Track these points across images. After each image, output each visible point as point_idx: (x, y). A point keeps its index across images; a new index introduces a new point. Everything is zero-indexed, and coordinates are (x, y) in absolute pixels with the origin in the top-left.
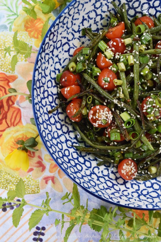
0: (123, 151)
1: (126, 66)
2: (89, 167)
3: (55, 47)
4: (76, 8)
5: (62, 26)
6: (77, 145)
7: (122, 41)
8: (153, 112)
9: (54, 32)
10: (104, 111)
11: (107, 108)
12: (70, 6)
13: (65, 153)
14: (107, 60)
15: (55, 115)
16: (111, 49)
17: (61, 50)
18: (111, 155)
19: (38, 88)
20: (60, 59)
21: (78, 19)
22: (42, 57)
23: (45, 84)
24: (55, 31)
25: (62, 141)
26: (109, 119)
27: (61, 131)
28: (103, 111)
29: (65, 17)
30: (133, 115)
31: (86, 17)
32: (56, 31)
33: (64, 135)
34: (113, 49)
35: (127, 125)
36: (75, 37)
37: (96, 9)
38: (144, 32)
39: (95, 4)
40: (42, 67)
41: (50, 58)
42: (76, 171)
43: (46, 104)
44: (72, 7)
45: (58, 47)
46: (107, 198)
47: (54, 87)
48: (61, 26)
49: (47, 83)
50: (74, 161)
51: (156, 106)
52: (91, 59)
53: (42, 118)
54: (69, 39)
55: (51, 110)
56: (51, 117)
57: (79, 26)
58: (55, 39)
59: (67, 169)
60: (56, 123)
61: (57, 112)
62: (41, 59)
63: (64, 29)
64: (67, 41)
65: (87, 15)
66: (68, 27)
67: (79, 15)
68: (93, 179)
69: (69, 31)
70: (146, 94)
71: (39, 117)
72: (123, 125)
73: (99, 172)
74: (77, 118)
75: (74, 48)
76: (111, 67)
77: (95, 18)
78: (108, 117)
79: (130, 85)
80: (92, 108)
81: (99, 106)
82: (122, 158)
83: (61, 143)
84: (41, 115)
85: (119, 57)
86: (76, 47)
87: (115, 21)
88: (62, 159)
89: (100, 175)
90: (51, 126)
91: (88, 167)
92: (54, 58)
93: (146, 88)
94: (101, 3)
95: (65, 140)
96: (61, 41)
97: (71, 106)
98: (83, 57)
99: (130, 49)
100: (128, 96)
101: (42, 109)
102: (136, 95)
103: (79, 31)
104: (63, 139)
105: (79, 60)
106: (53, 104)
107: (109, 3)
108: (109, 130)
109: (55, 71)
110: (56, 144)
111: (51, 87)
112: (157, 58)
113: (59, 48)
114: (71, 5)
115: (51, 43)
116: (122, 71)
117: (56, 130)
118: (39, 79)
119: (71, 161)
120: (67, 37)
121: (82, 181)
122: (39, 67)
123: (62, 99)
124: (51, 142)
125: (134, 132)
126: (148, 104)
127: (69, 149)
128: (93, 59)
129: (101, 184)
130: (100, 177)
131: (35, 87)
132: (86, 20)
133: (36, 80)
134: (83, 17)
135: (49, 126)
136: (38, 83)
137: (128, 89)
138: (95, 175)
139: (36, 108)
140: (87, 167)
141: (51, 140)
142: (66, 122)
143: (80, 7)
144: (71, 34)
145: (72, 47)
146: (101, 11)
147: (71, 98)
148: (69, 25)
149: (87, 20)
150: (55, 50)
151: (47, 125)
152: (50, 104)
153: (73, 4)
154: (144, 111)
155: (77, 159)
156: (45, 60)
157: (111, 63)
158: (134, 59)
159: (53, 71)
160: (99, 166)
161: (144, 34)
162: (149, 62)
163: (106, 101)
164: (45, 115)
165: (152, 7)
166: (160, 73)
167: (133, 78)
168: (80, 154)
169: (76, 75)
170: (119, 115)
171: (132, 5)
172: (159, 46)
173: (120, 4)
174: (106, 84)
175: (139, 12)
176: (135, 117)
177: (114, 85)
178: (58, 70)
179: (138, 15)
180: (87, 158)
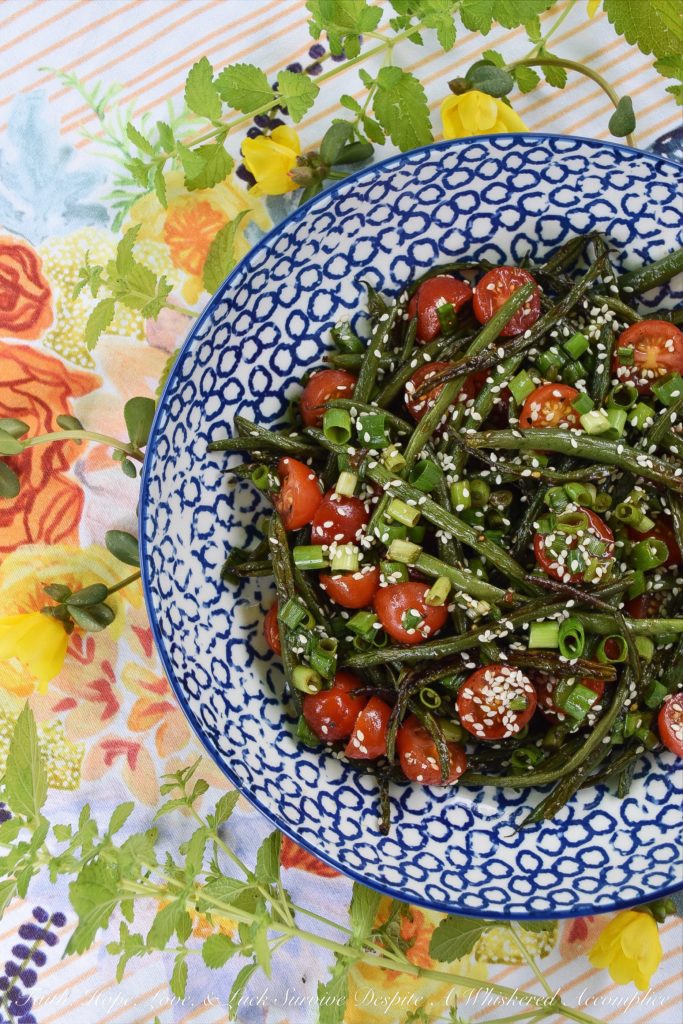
0: (633, 701)
1: (409, 534)
2: (610, 826)
3: (221, 689)
4: (162, 566)
6: (526, 813)
7: (335, 501)
8: (586, 555)
9: (186, 671)
10: (490, 683)
11: (488, 672)
12: (150, 583)
13: (526, 868)
14: (357, 576)
15: (400, 816)
16: (335, 543)
17: (240, 675)
18: (621, 742)
19: (301, 820)
20: (257, 694)
21: (190, 572)
22: (229, 751)
23: (299, 789)
24: (185, 666)
25: (488, 851)
26: (519, 687)
27: (456, 833)
28: (486, 687)
29: (168, 615)
30: (557, 615)
31: (198, 545)
32: (187, 661)
33: (471, 832)
34: (339, 537)
35: (570, 651)
36: (228, 610)
37: (198, 505)
38: (353, 419)
39: (184, 500)
40: (253, 769)
41: (242, 726)
42: (598, 876)
43: (357, 825)
44: (156, 576)
45: (225, 681)
47: (322, 763)
48: (182, 638)
49: (300, 778)
50: (566, 858)
51: (575, 537)
52: (321, 611)
53: (388, 866)
54: (223, 633)
55: (381, 821)
56: (400, 834)
57: (209, 580)
58: (202, 679)
59: (577, 898)
60: (425, 832)
61: (397, 806)
62: (234, 757)
63: (192, 633)
64: (226, 641)
65: (196, 538)
66: (192, 614)
67: (182, 562)
68: (652, 841)
69: (203, 620)
70: (522, 533)
71: (382, 873)
72: (563, 659)
73: (645, 809)
74: (454, 768)
75: (254, 633)
76: (382, 578)
77: (217, 520)
78: (515, 685)
79: (468, 559)
80: (457, 709)
81: (466, 690)
82: (649, 716)
83: (491, 858)
84: (381, 863)
85: (371, 538)
86: (256, 623)
87: (265, 476)
88: (539, 893)
89: (654, 810)
90: (422, 854)
91: (607, 828)
92: (246, 711)
93: (507, 522)
94: (194, 480)
95: (491, 839)
96: (214, 660)
97: (410, 761)
98: (303, 634)
99: (370, 491)
100: (495, 589)
101: (363, 845)
102: (507, 564)
103: (221, 589)
104: (481, 844)
105: (301, 650)
106: (369, 801)
107: (204, 457)
108: (549, 701)
109: (281, 730)
110: (484, 877)
111: (318, 776)
112: (446, 436)
113: (228, 678)
114: (150, 578)
115: (206, 696)
116: (415, 559)
117: (444, 846)
118: (279, 799)
119: (561, 869)
120: (214, 635)
121: (636, 880)
123: (370, 767)
124: (470, 889)
125: (603, 644)
126: (556, 555)
127: (523, 846)
128: (326, 607)
130: (659, 817)
131: (294, 829)
132: (207, 549)
133: (280, 814)
134: (194, 553)
135: (422, 862)
136: (288, 810)
137: (474, 573)
138: (644, 828)
139: (352, 865)
140: (607, 832)
141: (466, 883)
142: (441, 800)
143: (167, 550)
144: (215, 616)
145: (249, 637)
146: (210, 491)
147: (391, 744)
148: (191, 608)
149: (208, 545)
150: (230, 694)
151: (415, 863)
152: (361, 811)
153: (150, 570)
154: (567, 578)
155: (565, 843)
156: (239, 745)
157: (373, 572)
158: (405, 503)
159: (279, 740)
160: (626, 792)
161: (359, 427)
162: (442, 464)
163: (466, 657)
164: (385, 849)
165: (297, 344)
166: (493, 458)
167: (454, 539)
168: (556, 822)
169: (335, 684)
170: (528, 649)
171: (254, 394)
172: (418, 408)
173: (227, 426)
174: (422, 628)
175: (286, 385)
176: (566, 614)
177: (439, 607)
178: (284, 718)
179: (288, 393)
180: (580, 814)
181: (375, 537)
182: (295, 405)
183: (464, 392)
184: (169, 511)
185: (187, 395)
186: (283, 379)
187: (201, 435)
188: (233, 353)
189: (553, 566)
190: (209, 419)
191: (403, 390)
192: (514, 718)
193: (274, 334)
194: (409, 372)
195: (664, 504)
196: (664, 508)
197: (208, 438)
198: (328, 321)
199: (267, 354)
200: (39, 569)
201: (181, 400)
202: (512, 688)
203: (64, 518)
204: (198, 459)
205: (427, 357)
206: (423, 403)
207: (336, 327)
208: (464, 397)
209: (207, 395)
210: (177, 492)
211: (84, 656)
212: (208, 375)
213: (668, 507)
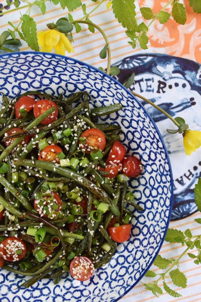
0: (63, 256)
6: (23, 282)
8: (50, 209)
10: (10, 244)
11: (10, 240)
18: (57, 268)
25: (4, 293)
28: (8, 245)
30: (37, 226)
33: (2, 285)
35: (39, 239)
51: (47, 202)
72: (36, 241)
73: (61, 290)
78: (18, 246)
81: (1, 244)
83: (5, 296)
89: (64, 292)
91: (47, 294)
93: (30, 189)
95: (8, 289)
102: (25, 204)
126: (39, 207)
127: (17, 294)
130: (65, 295)
138: (58, 297)
154: (42, 215)
155: (32, 296)
160: (58, 282)
162: (12, 164)
163: (6, 232)
166: (28, 167)
167: (9, 192)
168: (32, 287)
170: (26, 235)
172: (7, 143)
176: (41, 226)
180: (41, 286)
183: (24, 141)
189: (38, 210)
191: (4, 136)
192: (17, 256)
194: (7, 130)
195: (87, 194)
196: (87, 195)
202: (17, 247)
205: (15, 125)
206: (9, 141)
213: (88, 195)
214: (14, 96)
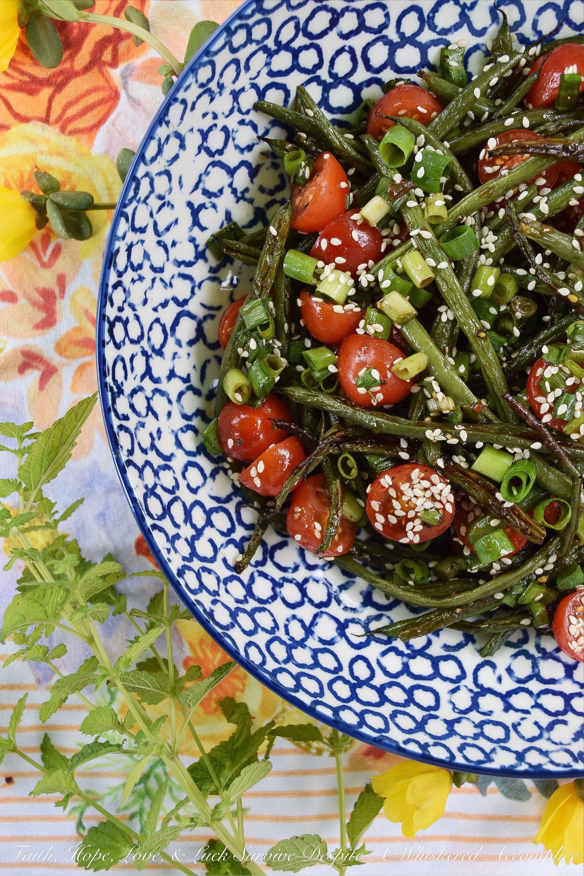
0: (545, 573)
1: (412, 294)
2: (458, 677)
3: (150, 352)
4: (147, 198)
5: (136, 277)
6: (384, 622)
7: (355, 221)
8: (579, 406)
9: (119, 314)
10: (414, 482)
11: (417, 470)
12: (125, 206)
13: (356, 674)
14: (338, 309)
15: (262, 563)
16: (334, 264)
17: (176, 348)
18: (512, 605)
19: (161, 518)
20: (185, 376)
21: (176, 221)
22: (123, 415)
23: (177, 486)
24: (121, 309)
25: (328, 638)
26: (440, 501)
27: (307, 605)
28: (408, 484)
29: (129, 249)
30: (517, 450)
31: (198, 199)
32: (126, 306)
33: (322, 612)
34: (340, 260)
35: (511, 492)
36: (198, 280)
37: (217, 158)
38: (416, 148)
39: (205, 145)
40: (139, 444)
41: (152, 398)
42: (419, 719)
43: (216, 550)
44: (134, 204)
45: (157, 347)
46: (565, 766)
47: (213, 475)
48: (133, 281)
49: (184, 477)
50: (399, 685)
51: (578, 382)
52: (286, 326)
53: (223, 604)
54: (181, 300)
55: (240, 558)
56: (252, 579)
57: (192, 240)
58: (134, 331)
59: (387, 729)
60: (278, 590)
61: (265, 552)
62: (125, 423)
63: (147, 282)
64: (180, 309)
65: (199, 191)
66: (158, 264)
67: (173, 206)
68: (489, 713)
69: (166, 276)
70: (526, 352)
71: (213, 607)
72: (499, 496)
73: (500, 679)
74: (336, 545)
75: (212, 317)
76: (362, 323)
77: (230, 185)
78: (438, 497)
79: (458, 350)
80: (368, 490)
81: (387, 477)
82: (552, 596)
83: (328, 647)
84: (217, 598)
85: (371, 278)
86: (219, 308)
87: (299, 162)
88: (354, 704)
89: (508, 685)
90: (264, 609)
91: (454, 677)
92: (164, 386)
93: (517, 333)
94: (225, 129)
95: (337, 629)
96: (157, 320)
97: (297, 516)
98: (256, 340)
99: (396, 231)
100: (468, 392)
101: (210, 571)
102: (494, 374)
103: (200, 255)
104: (326, 629)
105: (245, 354)
106: (240, 533)
107: (248, 112)
108: (463, 530)
109: (189, 423)
110: (310, 661)
111: (204, 484)
112: (502, 213)
113: (163, 346)
114: (127, 202)
115: (127, 350)
116: (405, 322)
117: (290, 612)
118: (150, 486)
119: (389, 692)
120: (169, 297)
121: (454, 743)
122: (131, 452)
123: (258, 502)
124: (290, 667)
125: (547, 503)
126: (549, 390)
127: (363, 652)
128: (293, 325)
129: (523, 719)
130: (510, 693)
131: (149, 522)
132: (206, 208)
133: (142, 500)
134: (190, 204)
135: (258, 616)
136: (152, 501)
137: (456, 367)
138: (489, 696)
139: (187, 585)
140: (452, 681)
141: (290, 658)
142: (310, 568)
143: (161, 184)
144: (181, 279)
145: (205, 318)
146: (237, 152)
147: (286, 489)
148: (158, 257)
149: (208, 205)
150: (155, 362)
151: (251, 614)
152: (227, 538)
153: (131, 194)
154: (547, 419)
155: (406, 669)
156: (138, 414)
157: (356, 313)
158: (425, 259)
159: (182, 430)
160: (490, 654)
161: (419, 158)
162: (483, 240)
163: (404, 444)
164: (231, 586)
165: (401, 45)
166: (538, 259)
167: (454, 322)
168: (408, 646)
169: (263, 405)
170: (470, 469)
171: (331, 75)
172: (489, 170)
173: (287, 94)
174: (375, 393)
175: (369, 83)
176: (527, 454)
177: (403, 381)
178: (199, 413)
179: (366, 93)
180: (436, 650)
181: (376, 280)
182: (367, 108)
183: (544, 177)
184: (182, 146)
185: (259, 32)
186: (369, 75)
187: (254, 86)
188: (329, 16)
189: (540, 399)
190: (271, 74)
191: (484, 144)
192: (419, 528)
193: (382, 20)
194: (499, 129)
197: (261, 94)
198: (444, 37)
199: (364, 38)
200: (42, 153)
201: (249, 34)
202: (433, 498)
203: (89, 114)
204: (240, 111)
205: (526, 122)
206: (496, 168)
207: (450, 48)
208: (542, 182)
209: (281, 47)
210: (201, 131)
211: (46, 259)
212: (292, 24)
214: (533, 38)
